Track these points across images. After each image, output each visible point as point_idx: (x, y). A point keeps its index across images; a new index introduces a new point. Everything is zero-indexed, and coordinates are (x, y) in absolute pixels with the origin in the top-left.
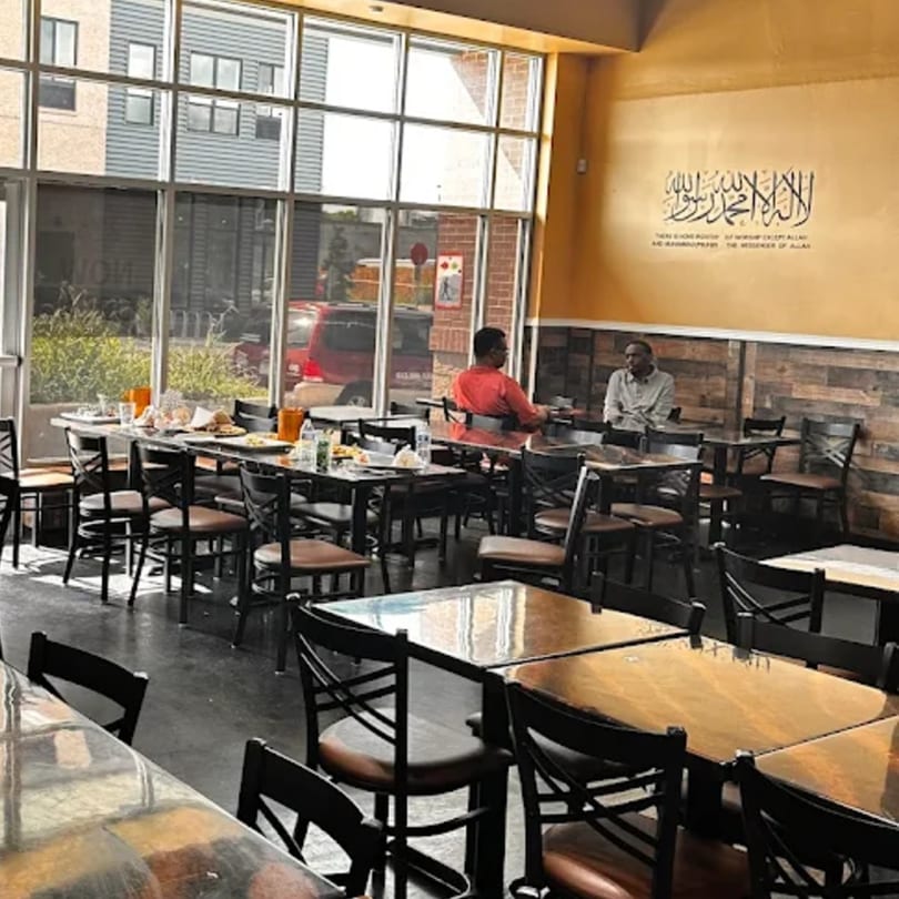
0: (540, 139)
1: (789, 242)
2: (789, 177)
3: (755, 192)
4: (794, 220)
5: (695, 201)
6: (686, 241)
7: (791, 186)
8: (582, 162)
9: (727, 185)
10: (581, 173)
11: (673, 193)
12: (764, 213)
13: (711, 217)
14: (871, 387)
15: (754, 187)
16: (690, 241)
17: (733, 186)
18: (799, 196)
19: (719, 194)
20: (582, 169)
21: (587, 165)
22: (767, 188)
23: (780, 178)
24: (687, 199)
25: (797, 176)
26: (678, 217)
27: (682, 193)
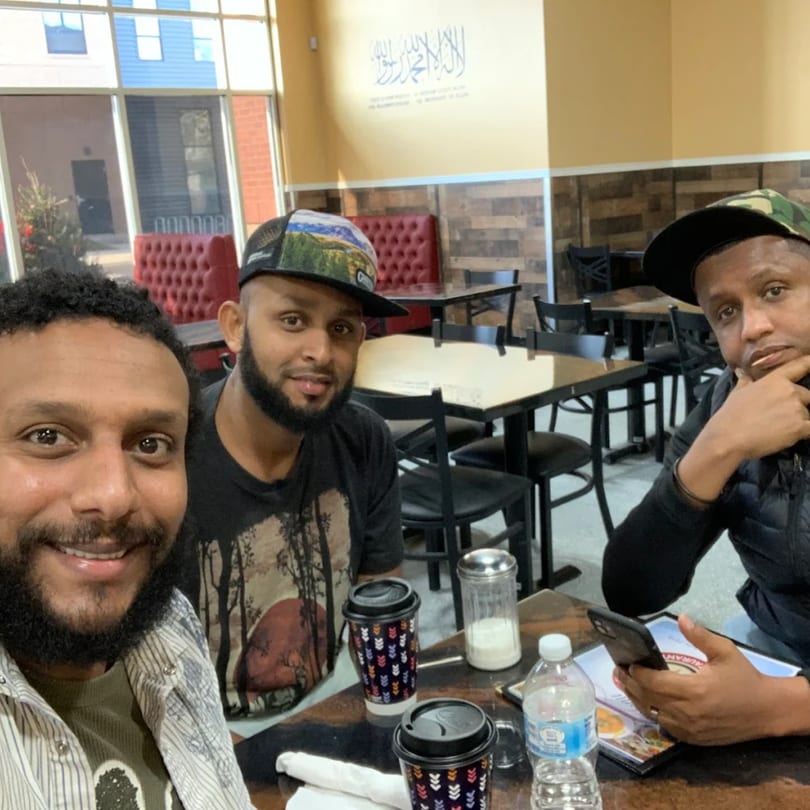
0: (269, 21)
1: (455, 92)
2: (448, 33)
3: (428, 50)
4: (456, 72)
5: (391, 65)
6: (390, 101)
7: (450, 41)
8: (313, 40)
9: (409, 47)
10: (315, 51)
11: (376, 60)
12: (436, 68)
13: (402, 78)
14: (519, 212)
15: (426, 45)
16: (393, 101)
17: (413, 47)
18: (456, 50)
19: (405, 55)
20: (314, 46)
21: (318, 42)
22: (435, 46)
23: (442, 35)
24: (385, 64)
25: (453, 33)
26: (382, 81)
27: (382, 59)
